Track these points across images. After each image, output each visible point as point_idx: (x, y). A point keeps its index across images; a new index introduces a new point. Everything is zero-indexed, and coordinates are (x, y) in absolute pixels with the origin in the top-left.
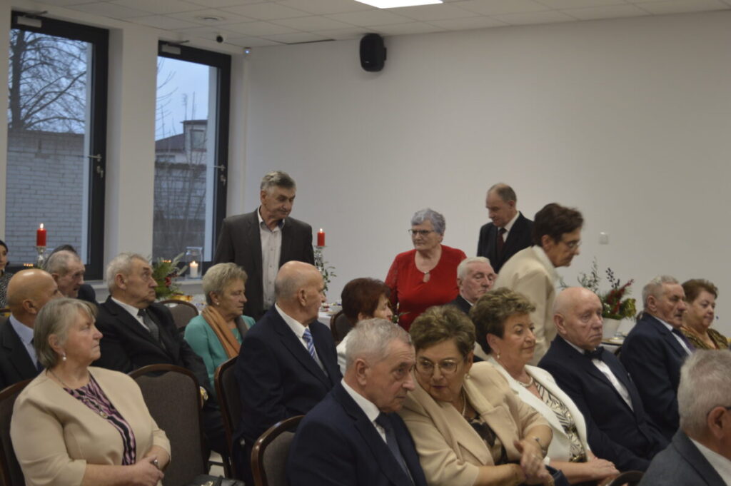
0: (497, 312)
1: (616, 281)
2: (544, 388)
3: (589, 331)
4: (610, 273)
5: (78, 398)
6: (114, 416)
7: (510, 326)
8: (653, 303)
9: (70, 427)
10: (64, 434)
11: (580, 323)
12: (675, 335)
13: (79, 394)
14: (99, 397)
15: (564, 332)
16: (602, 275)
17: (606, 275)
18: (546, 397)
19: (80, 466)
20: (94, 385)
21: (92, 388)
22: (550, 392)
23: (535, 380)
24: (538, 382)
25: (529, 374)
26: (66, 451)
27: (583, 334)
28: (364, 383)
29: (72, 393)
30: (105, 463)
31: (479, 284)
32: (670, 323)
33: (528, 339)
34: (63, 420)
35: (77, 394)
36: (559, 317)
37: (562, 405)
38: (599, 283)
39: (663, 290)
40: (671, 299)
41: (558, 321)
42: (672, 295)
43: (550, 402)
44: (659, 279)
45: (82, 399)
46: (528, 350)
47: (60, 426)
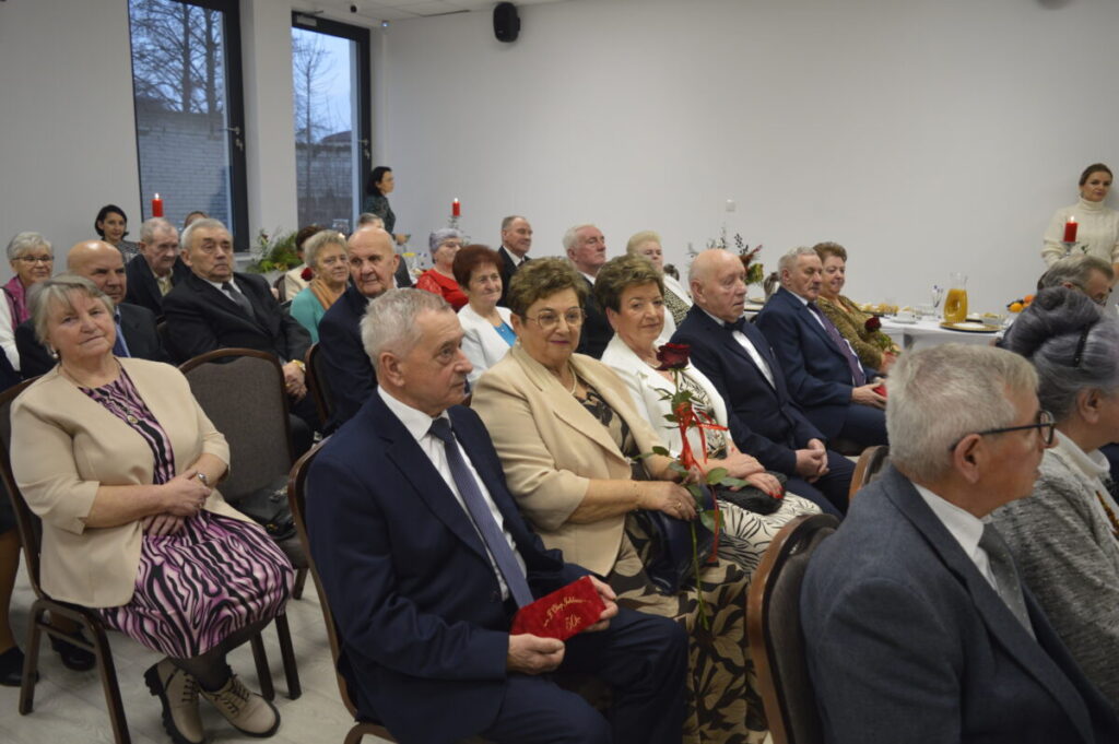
0: (612, 282)
1: (744, 246)
3: (732, 297)
4: (738, 239)
5: (98, 400)
6: (145, 420)
7: (627, 299)
8: (787, 275)
9: (80, 438)
10: (73, 449)
11: (722, 289)
12: (812, 312)
13: (100, 396)
14: (130, 397)
15: (704, 301)
16: (731, 241)
17: (735, 241)
19: (91, 488)
20: (126, 381)
21: (121, 385)
26: (74, 468)
27: (726, 301)
28: (400, 383)
29: (91, 394)
30: (127, 483)
31: (594, 249)
32: (805, 297)
33: (647, 315)
34: (71, 431)
35: (98, 395)
36: (698, 285)
39: (798, 261)
40: (806, 272)
41: (696, 288)
42: (806, 267)
44: (795, 250)
45: (104, 402)
46: (648, 329)
47: (67, 438)
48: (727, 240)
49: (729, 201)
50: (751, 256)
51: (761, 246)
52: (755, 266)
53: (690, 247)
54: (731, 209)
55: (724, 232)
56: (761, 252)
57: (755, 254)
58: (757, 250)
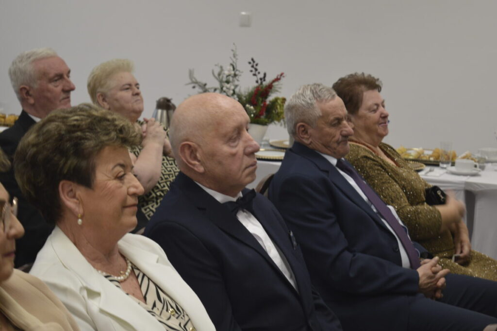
1: (262, 76)
2: (149, 279)
3: (243, 160)
4: (253, 64)
8: (305, 131)
15: (201, 169)
16: (244, 68)
17: (249, 67)
18: (152, 297)
22: (156, 286)
23: (134, 267)
24: (138, 269)
25: (124, 257)
27: (233, 165)
31: (59, 90)
33: (133, 190)
37: (178, 311)
38: (240, 78)
41: (187, 151)
42: (331, 118)
43: (159, 305)
48: (238, 68)
49: (243, 13)
50: (270, 87)
51: (282, 74)
52: (276, 100)
53: (191, 74)
54: (246, 23)
55: (234, 56)
56: (283, 80)
57: (275, 84)
58: (277, 79)
